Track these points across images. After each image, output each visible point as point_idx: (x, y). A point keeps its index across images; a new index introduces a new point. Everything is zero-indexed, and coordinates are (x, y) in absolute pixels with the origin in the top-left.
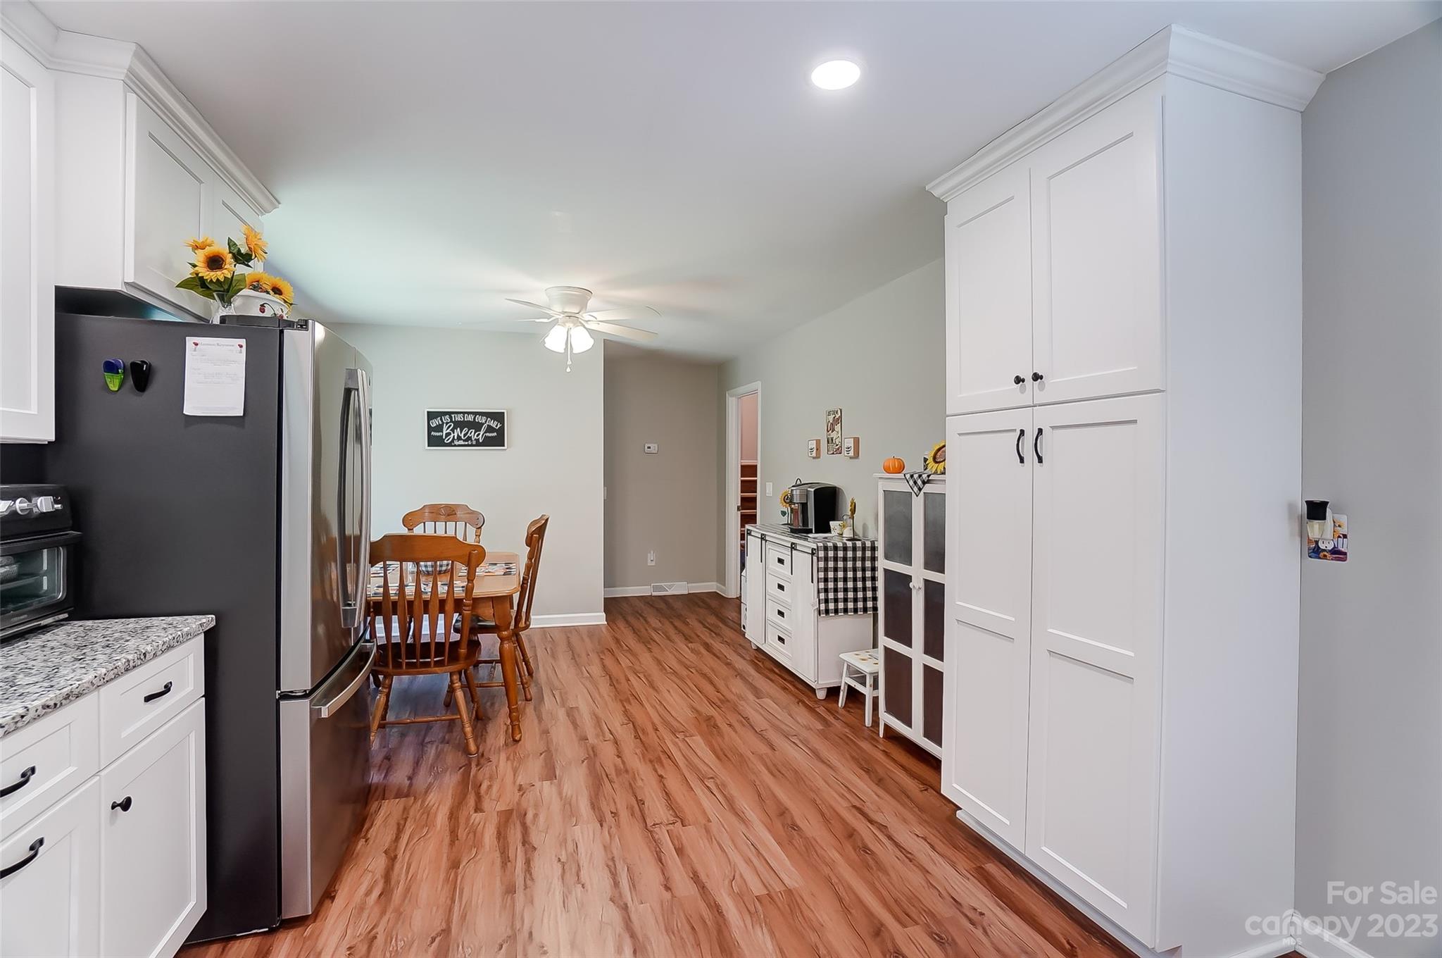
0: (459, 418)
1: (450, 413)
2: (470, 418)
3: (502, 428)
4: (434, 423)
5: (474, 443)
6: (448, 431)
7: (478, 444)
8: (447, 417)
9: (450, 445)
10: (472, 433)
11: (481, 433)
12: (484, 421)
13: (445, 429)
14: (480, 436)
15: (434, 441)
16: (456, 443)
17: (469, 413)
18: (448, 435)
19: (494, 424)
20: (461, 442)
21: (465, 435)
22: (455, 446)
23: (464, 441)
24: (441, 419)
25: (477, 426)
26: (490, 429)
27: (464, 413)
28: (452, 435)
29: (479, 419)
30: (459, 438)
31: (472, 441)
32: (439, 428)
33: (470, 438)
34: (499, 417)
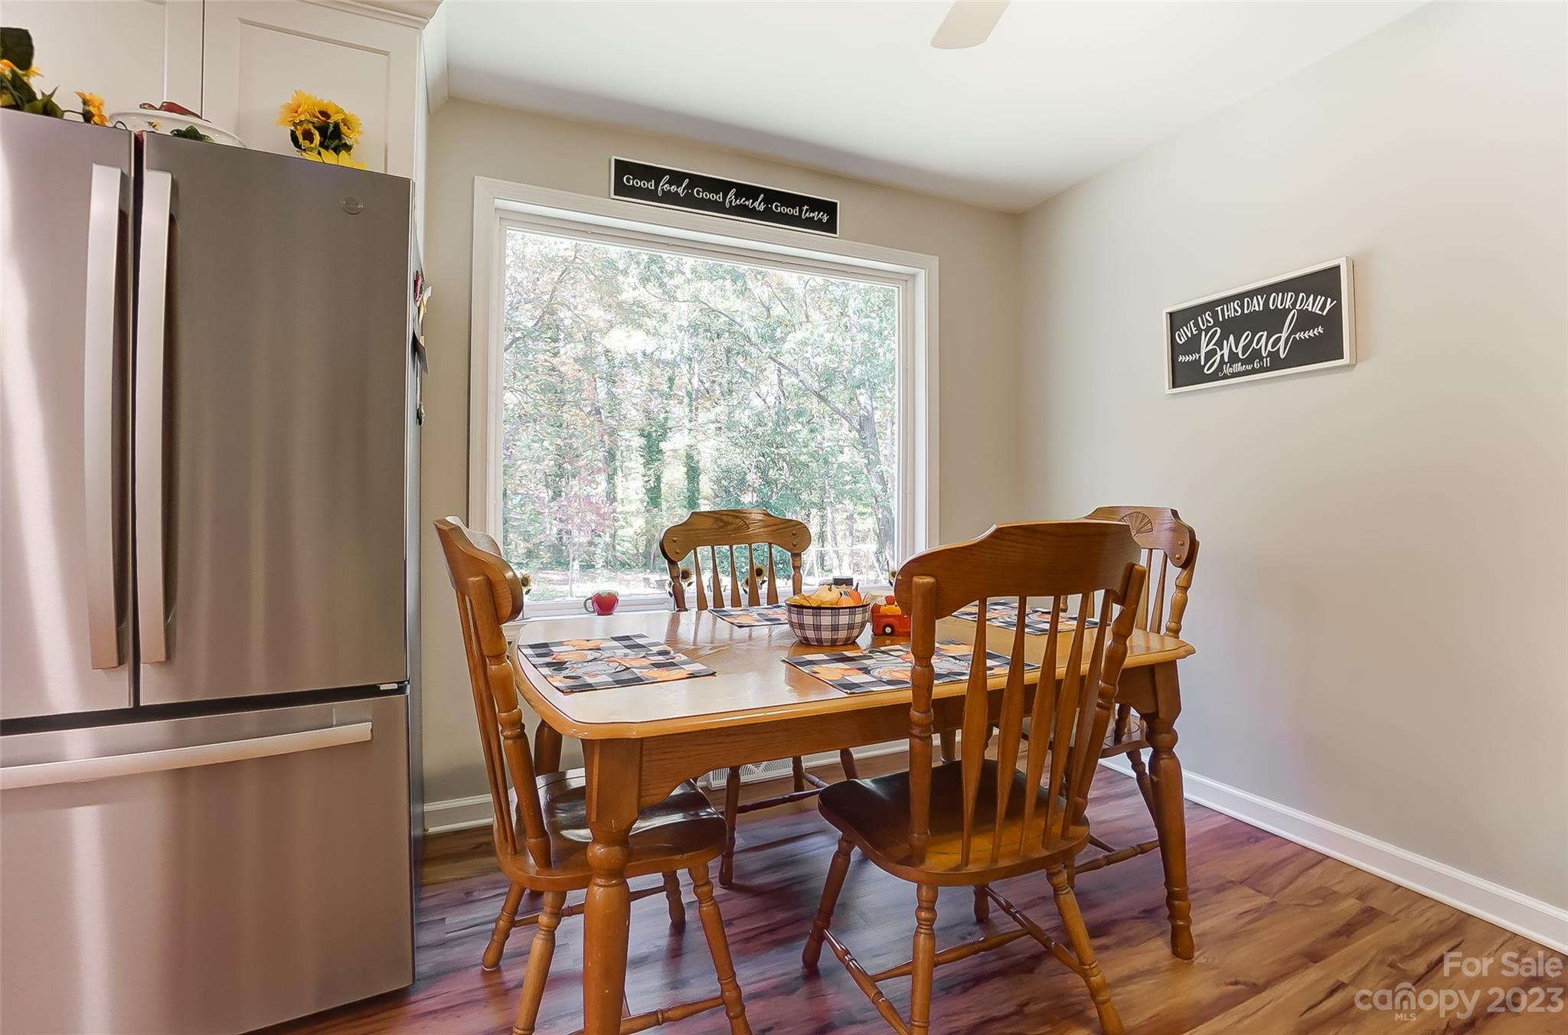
0: (1231, 311)
1: (1210, 306)
2: (1257, 304)
3: (1337, 310)
4: (1183, 336)
5: (1267, 362)
6: (1210, 347)
7: (1276, 363)
8: (1207, 316)
9: (1214, 377)
10: (1263, 343)
11: (1284, 335)
12: (1288, 304)
13: (1204, 343)
14: (1282, 344)
15: (1184, 374)
16: (1227, 370)
17: (1251, 294)
18: (1210, 354)
19: (1315, 305)
20: (1238, 367)
21: (1245, 349)
22: (1226, 377)
23: (1244, 362)
24: (1196, 325)
25: (1270, 320)
26: (1306, 320)
27: (1240, 297)
28: (1218, 357)
29: (1277, 301)
30: (1234, 358)
31: (1261, 358)
32: (1193, 344)
33: (1257, 354)
34: (1326, 282)
